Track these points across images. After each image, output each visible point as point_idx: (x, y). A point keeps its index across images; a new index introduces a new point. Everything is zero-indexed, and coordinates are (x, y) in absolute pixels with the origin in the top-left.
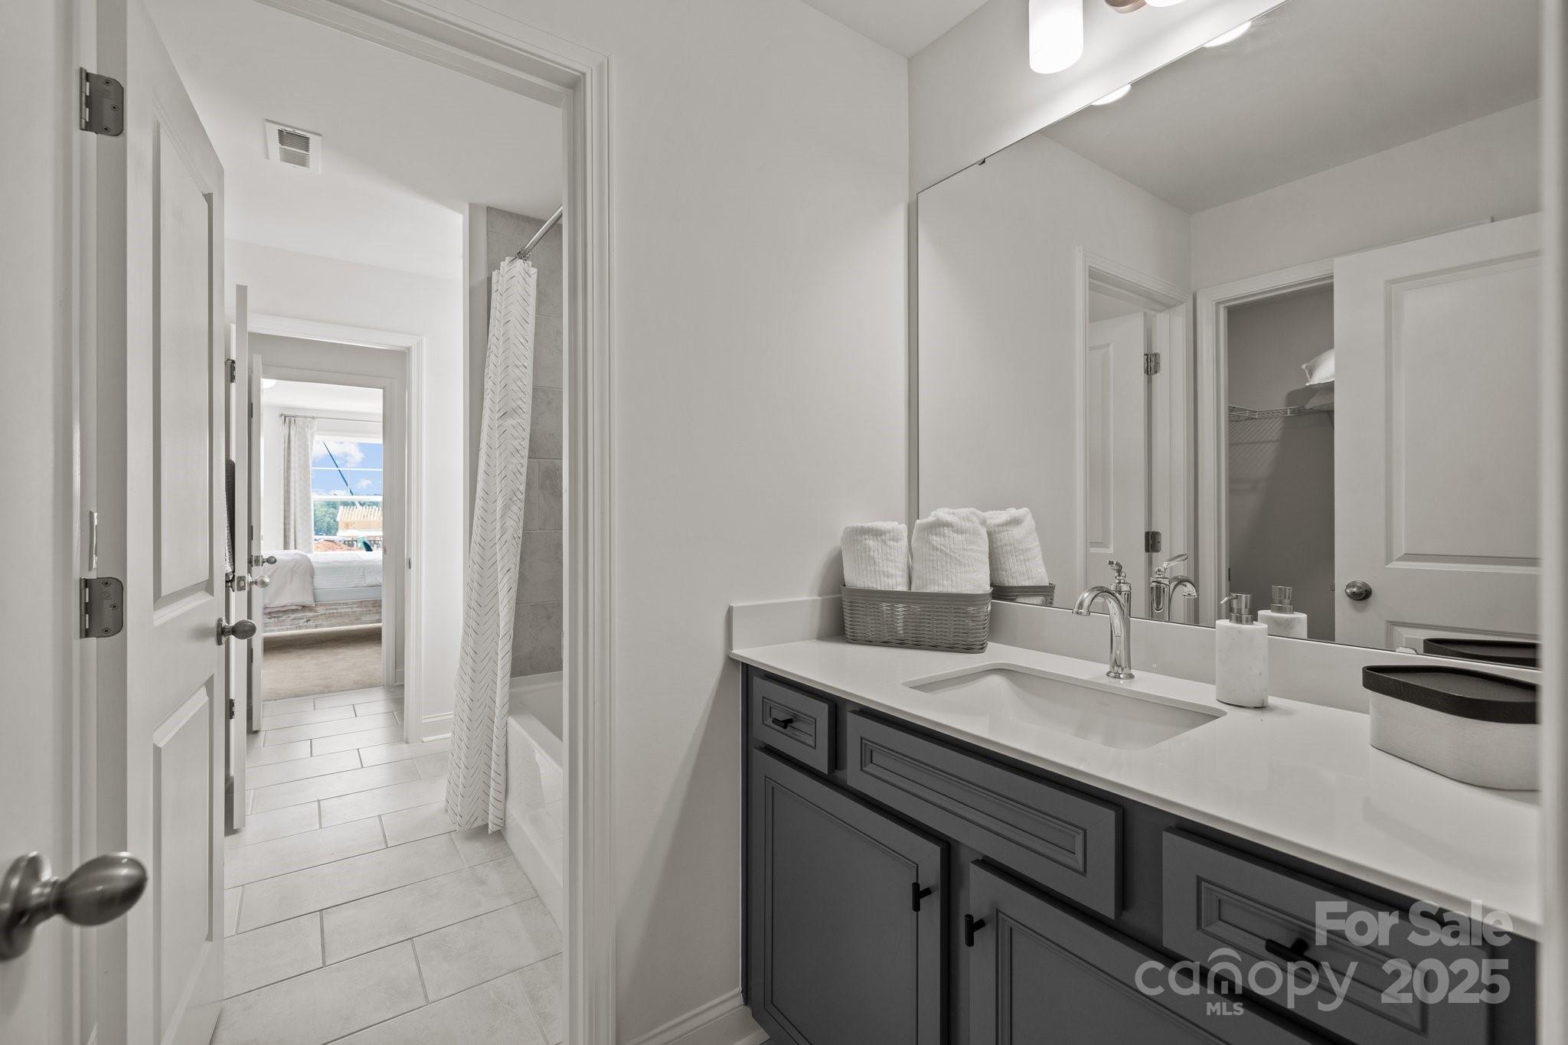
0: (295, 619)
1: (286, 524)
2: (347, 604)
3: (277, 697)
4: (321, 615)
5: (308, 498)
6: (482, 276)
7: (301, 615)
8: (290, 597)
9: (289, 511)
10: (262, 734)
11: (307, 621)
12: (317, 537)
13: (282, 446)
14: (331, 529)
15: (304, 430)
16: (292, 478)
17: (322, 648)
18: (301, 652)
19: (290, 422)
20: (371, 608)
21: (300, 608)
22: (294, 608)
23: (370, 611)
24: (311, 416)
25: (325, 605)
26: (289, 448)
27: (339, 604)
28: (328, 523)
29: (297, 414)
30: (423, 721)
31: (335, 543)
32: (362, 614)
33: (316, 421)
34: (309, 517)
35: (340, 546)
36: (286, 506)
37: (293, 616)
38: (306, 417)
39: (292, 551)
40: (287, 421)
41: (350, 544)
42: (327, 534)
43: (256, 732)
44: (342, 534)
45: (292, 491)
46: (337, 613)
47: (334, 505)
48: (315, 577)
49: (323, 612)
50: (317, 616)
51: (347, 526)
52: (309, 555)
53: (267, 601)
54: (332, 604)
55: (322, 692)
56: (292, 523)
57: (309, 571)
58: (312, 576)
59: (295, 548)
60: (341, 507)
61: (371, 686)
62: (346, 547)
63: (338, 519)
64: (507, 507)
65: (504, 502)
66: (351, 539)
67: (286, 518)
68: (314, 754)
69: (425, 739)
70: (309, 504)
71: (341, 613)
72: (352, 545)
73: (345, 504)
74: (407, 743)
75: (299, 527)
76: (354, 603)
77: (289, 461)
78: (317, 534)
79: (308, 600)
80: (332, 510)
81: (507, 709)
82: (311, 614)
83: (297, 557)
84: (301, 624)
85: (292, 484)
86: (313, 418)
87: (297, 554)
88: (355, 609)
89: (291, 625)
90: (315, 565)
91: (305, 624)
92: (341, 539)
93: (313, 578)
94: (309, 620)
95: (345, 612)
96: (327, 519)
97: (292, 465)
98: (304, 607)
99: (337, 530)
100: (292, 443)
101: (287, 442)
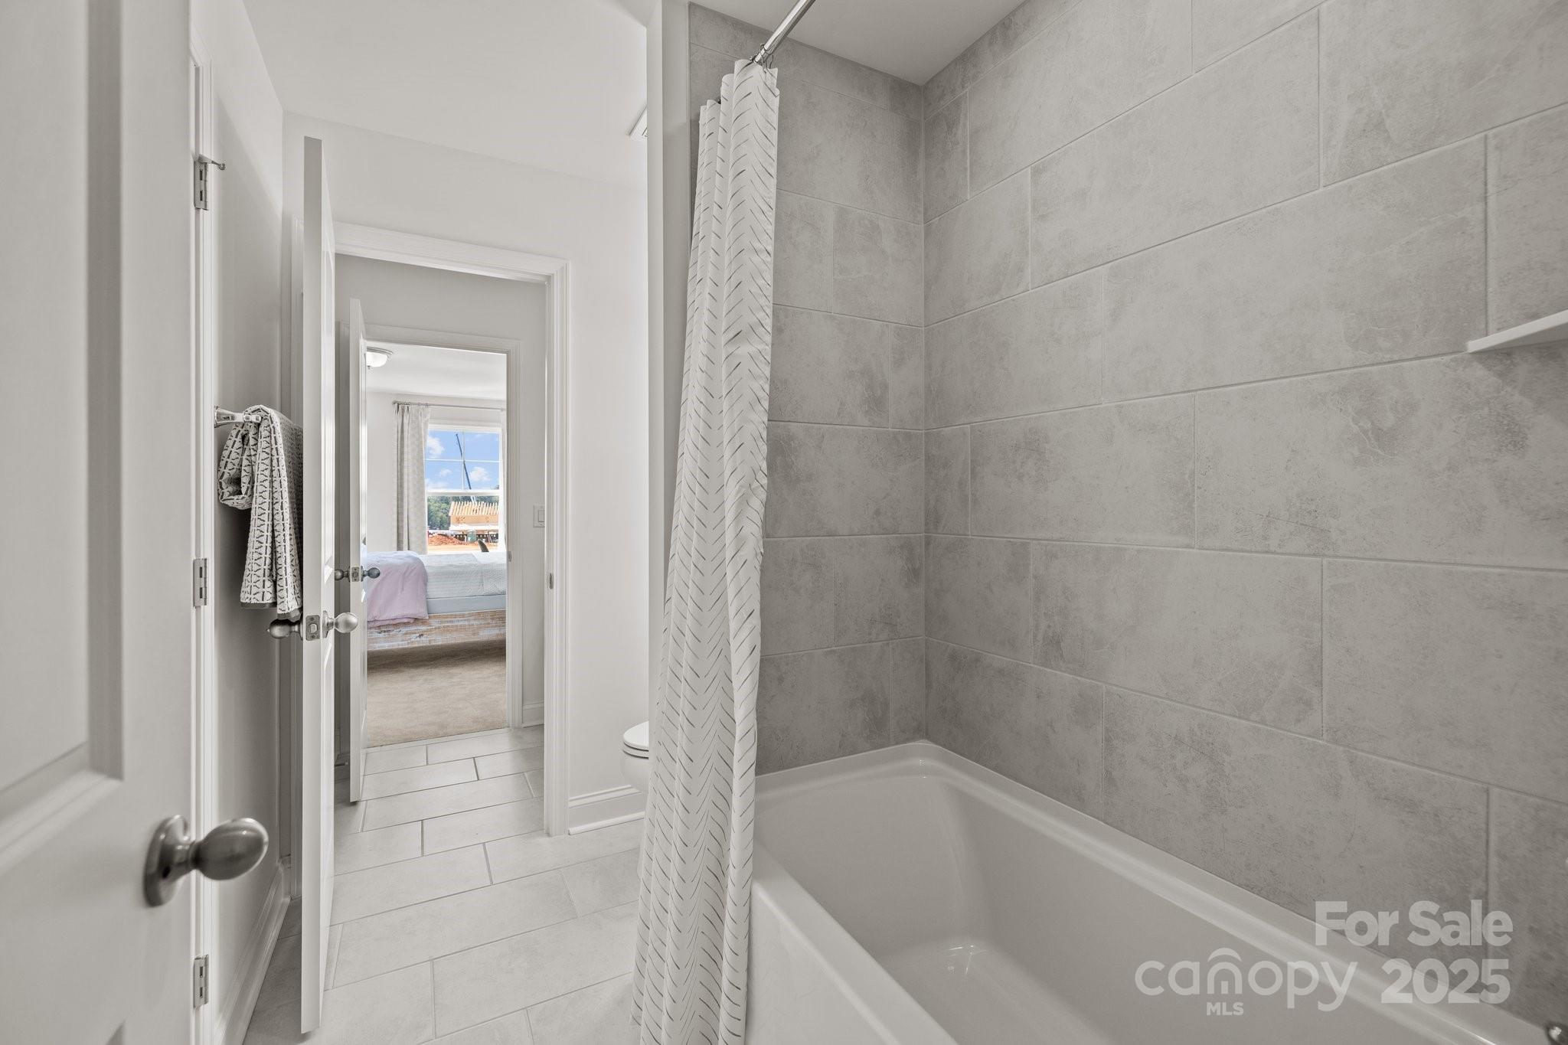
0: (406, 634)
1: (399, 520)
2: (463, 616)
3: (382, 741)
4: (435, 628)
5: (422, 493)
6: (682, 118)
7: (413, 628)
8: (399, 609)
9: (402, 507)
10: (362, 806)
11: (420, 636)
12: (431, 531)
13: (395, 436)
14: (444, 524)
15: (417, 418)
16: (405, 470)
17: (436, 666)
18: (414, 672)
19: (403, 410)
20: (490, 621)
21: (412, 621)
22: (406, 621)
23: (489, 623)
24: (425, 402)
25: (439, 617)
26: (402, 438)
27: (456, 616)
28: (441, 518)
29: (413, 401)
30: (571, 804)
31: (448, 537)
32: (480, 628)
33: (430, 409)
34: (423, 513)
35: (452, 539)
36: (400, 502)
37: (404, 630)
38: (419, 404)
39: (405, 553)
40: (400, 408)
41: (461, 538)
42: (440, 529)
43: (355, 803)
44: (454, 528)
45: (405, 485)
46: (452, 626)
47: (446, 500)
48: (428, 584)
49: (437, 625)
50: (431, 630)
51: (458, 521)
52: (422, 557)
53: (375, 613)
54: (447, 617)
55: (437, 736)
56: (405, 520)
57: (419, 575)
58: (425, 582)
59: (409, 549)
60: (453, 503)
61: (493, 726)
62: (457, 541)
63: (450, 514)
64: (743, 501)
65: (738, 492)
66: (461, 533)
67: (399, 514)
68: (426, 853)
69: (572, 830)
70: (423, 500)
71: (457, 626)
72: (463, 539)
73: (456, 499)
74: (548, 835)
75: (412, 524)
76: (471, 615)
77: (402, 453)
78: (431, 528)
79: (421, 612)
80: (444, 505)
81: (751, 870)
82: (424, 628)
83: (410, 561)
84: (413, 640)
85: (405, 477)
86: (427, 405)
87: (409, 557)
88: (472, 623)
89: (402, 641)
90: (428, 570)
91: (418, 639)
92: (452, 533)
93: (426, 585)
94: (422, 635)
95: (461, 626)
96: (440, 514)
97: (406, 456)
98: (417, 620)
99: (449, 524)
100: (406, 434)
101: (400, 431)
